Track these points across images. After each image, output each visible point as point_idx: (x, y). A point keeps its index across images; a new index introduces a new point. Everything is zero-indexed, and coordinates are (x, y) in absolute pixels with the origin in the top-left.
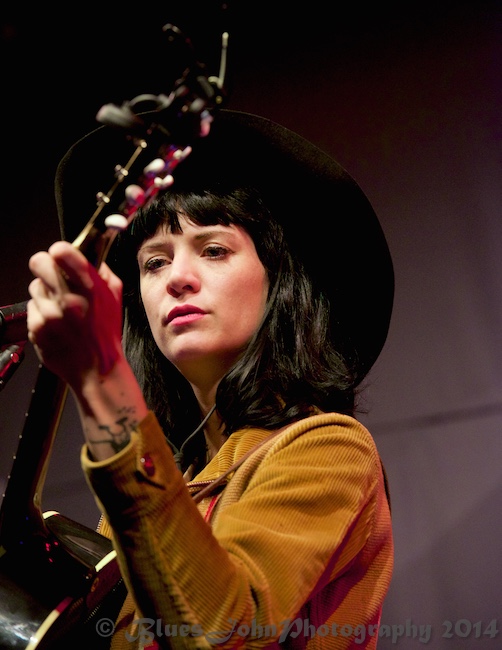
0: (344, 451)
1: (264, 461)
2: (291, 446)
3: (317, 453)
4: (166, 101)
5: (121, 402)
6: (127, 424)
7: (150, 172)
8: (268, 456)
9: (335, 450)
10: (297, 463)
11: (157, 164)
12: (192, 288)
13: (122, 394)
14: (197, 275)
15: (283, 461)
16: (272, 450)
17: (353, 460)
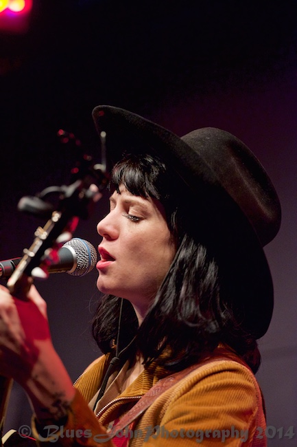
4: (70, 190)
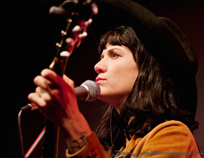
0: (177, 137)
1: (145, 144)
2: (153, 138)
3: (166, 139)
5: (81, 130)
6: (84, 138)
7: (75, 32)
8: (146, 141)
9: (173, 137)
10: (158, 144)
11: (77, 28)
13: (81, 127)
15: (152, 143)
16: (148, 139)
17: (181, 140)
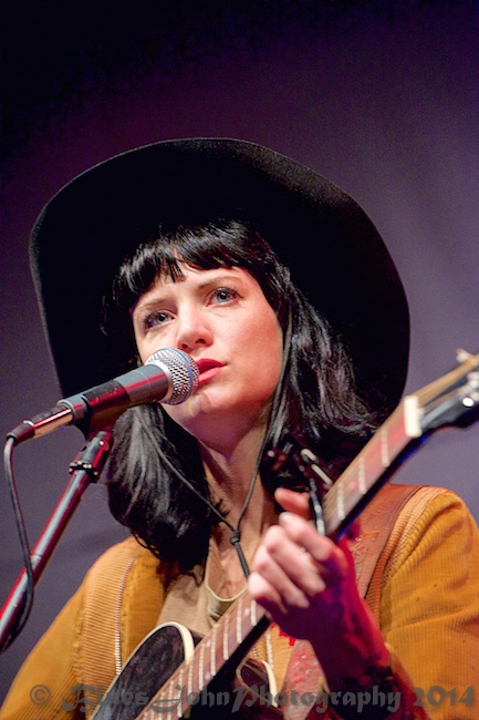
12: (204, 342)
14: (207, 327)
